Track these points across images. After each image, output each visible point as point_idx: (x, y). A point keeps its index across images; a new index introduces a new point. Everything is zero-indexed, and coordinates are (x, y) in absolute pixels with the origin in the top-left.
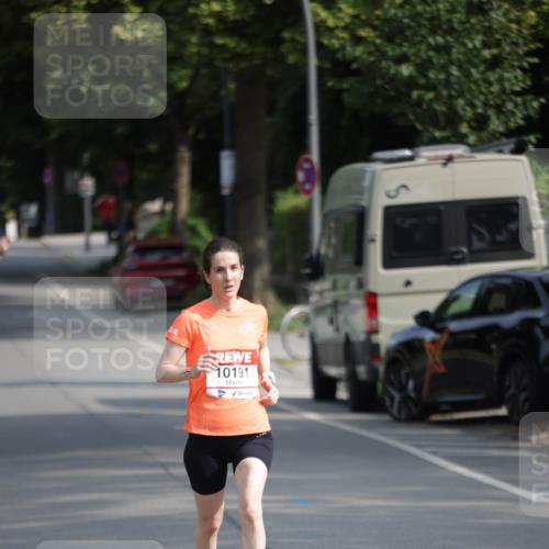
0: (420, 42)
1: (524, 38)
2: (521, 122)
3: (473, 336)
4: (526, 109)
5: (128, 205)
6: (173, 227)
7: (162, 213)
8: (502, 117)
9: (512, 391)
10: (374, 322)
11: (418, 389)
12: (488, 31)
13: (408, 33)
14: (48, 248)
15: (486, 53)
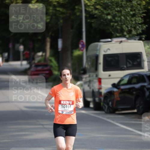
0: (113, 10)
1: (142, 9)
2: (141, 32)
3: (127, 90)
4: (142, 28)
5: (33, 54)
6: (45, 60)
7: (42, 56)
8: (135, 30)
9: (138, 105)
10: (100, 86)
11: (112, 104)
12: (132, 7)
13: (110, 7)
14: (10, 65)
15: (131, 13)
